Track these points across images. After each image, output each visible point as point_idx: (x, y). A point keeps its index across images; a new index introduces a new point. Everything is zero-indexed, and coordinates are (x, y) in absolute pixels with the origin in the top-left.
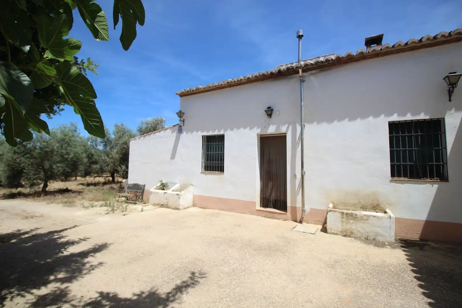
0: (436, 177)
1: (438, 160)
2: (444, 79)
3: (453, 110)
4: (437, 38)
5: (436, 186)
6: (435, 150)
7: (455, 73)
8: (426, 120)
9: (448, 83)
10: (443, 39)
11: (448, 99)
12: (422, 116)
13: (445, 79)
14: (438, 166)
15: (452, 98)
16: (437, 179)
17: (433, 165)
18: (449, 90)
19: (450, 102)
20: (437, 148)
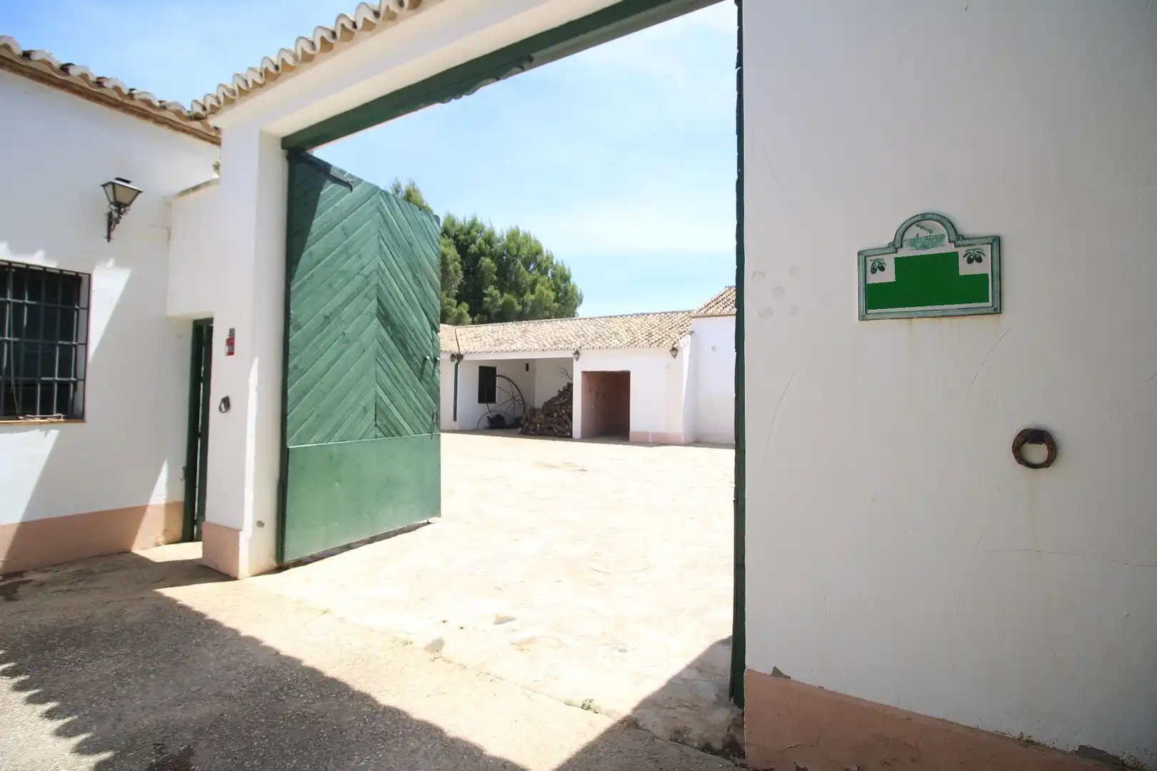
0: (57, 412)
1: (65, 371)
2: (104, 186)
3: (111, 262)
4: (104, 87)
5: (54, 433)
6: (61, 346)
7: (128, 182)
8: (47, 270)
9: (112, 199)
10: (115, 95)
11: (105, 233)
12: (38, 259)
13: (107, 188)
14: (64, 387)
15: (113, 234)
16: (59, 417)
17: (50, 384)
18: (110, 215)
19: (109, 241)
20: (66, 343)
